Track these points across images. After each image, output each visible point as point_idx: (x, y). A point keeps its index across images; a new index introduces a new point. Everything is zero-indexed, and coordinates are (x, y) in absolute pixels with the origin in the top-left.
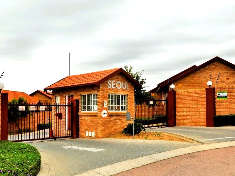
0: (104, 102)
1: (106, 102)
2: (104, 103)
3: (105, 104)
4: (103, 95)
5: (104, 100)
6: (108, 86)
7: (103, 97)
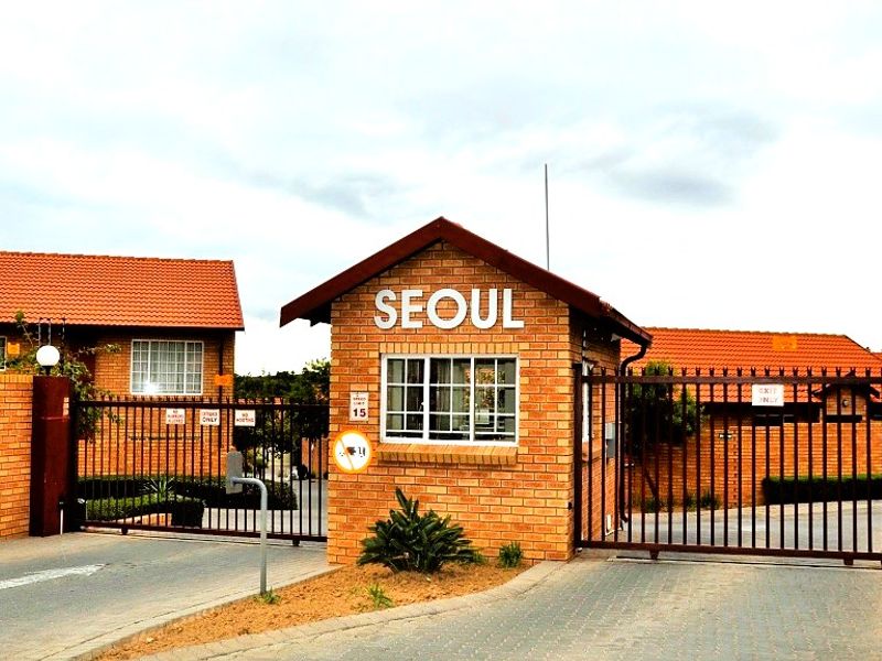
0: (353, 395)
1: (366, 395)
2: (352, 401)
3: (359, 408)
4: (348, 364)
5: (353, 387)
6: (378, 320)
7: (348, 370)
